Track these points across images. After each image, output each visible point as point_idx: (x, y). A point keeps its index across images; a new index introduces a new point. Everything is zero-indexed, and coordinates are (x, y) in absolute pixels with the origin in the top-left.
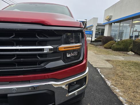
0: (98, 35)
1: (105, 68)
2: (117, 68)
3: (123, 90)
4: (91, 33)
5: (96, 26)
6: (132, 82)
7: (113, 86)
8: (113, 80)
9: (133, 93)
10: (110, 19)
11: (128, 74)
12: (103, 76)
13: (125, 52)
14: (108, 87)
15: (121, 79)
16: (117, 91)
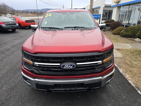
0: (105, 16)
1: (117, 57)
2: (126, 58)
3: (131, 76)
4: (99, 17)
5: (104, 8)
6: (137, 69)
7: (124, 73)
8: (124, 68)
9: (138, 77)
10: (119, 2)
11: (135, 63)
12: (116, 65)
13: (132, 39)
14: (121, 74)
15: (130, 67)
16: (127, 76)
